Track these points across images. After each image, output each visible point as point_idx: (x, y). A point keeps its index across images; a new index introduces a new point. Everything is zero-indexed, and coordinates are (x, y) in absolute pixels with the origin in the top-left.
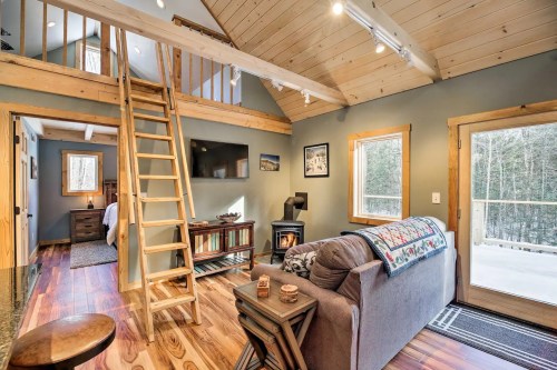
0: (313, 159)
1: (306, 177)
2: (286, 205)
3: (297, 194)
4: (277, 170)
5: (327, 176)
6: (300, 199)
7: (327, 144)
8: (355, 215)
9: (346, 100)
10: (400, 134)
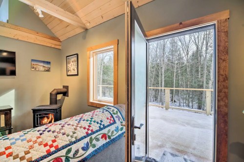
0: (70, 64)
1: (68, 75)
2: (51, 94)
3: (64, 87)
4: (48, 70)
5: (77, 75)
6: (65, 90)
7: (77, 55)
8: (91, 100)
9: (84, 24)
10: (113, 47)
